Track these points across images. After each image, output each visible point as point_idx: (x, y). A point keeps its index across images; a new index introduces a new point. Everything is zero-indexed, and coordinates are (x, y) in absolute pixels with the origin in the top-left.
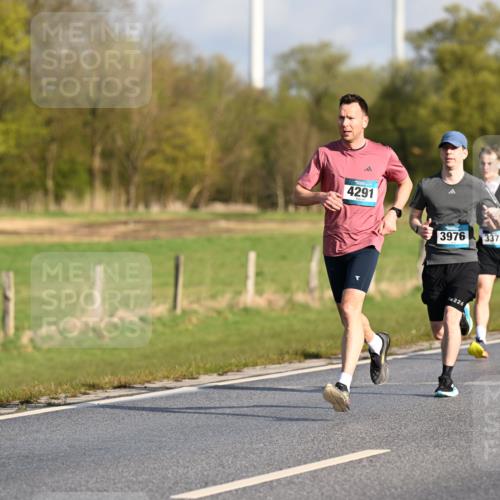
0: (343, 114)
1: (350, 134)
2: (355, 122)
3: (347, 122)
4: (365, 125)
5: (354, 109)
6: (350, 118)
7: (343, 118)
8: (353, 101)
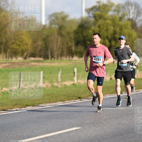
1: (96, 43)
2: (97, 40)
5: (97, 36)
6: (96, 39)
8: (97, 34)
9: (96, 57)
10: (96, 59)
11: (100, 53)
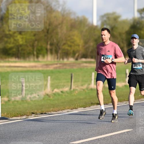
0: (102, 34)
1: (105, 40)
2: (106, 36)
3: (103, 36)
4: (109, 37)
5: (106, 32)
6: (104, 35)
7: (102, 35)
8: (105, 30)
9: (104, 56)
10: (105, 58)
11: (109, 51)
